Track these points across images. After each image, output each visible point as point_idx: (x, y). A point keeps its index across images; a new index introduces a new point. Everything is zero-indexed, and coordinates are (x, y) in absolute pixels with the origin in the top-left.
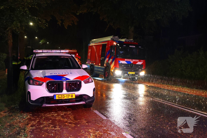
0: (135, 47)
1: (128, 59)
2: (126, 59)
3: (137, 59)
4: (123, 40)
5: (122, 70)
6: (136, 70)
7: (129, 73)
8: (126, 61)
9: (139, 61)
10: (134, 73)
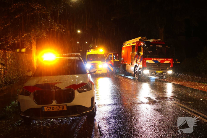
0: (161, 46)
1: (155, 58)
2: (153, 58)
3: (165, 58)
4: (151, 41)
5: (150, 69)
6: (163, 69)
7: (156, 72)
8: (153, 61)
9: (166, 60)
10: (161, 72)
